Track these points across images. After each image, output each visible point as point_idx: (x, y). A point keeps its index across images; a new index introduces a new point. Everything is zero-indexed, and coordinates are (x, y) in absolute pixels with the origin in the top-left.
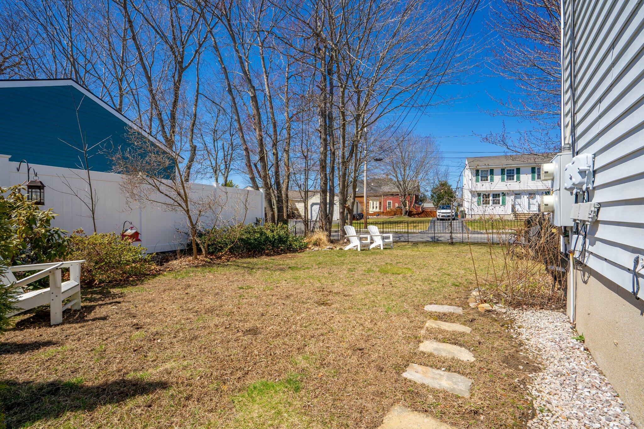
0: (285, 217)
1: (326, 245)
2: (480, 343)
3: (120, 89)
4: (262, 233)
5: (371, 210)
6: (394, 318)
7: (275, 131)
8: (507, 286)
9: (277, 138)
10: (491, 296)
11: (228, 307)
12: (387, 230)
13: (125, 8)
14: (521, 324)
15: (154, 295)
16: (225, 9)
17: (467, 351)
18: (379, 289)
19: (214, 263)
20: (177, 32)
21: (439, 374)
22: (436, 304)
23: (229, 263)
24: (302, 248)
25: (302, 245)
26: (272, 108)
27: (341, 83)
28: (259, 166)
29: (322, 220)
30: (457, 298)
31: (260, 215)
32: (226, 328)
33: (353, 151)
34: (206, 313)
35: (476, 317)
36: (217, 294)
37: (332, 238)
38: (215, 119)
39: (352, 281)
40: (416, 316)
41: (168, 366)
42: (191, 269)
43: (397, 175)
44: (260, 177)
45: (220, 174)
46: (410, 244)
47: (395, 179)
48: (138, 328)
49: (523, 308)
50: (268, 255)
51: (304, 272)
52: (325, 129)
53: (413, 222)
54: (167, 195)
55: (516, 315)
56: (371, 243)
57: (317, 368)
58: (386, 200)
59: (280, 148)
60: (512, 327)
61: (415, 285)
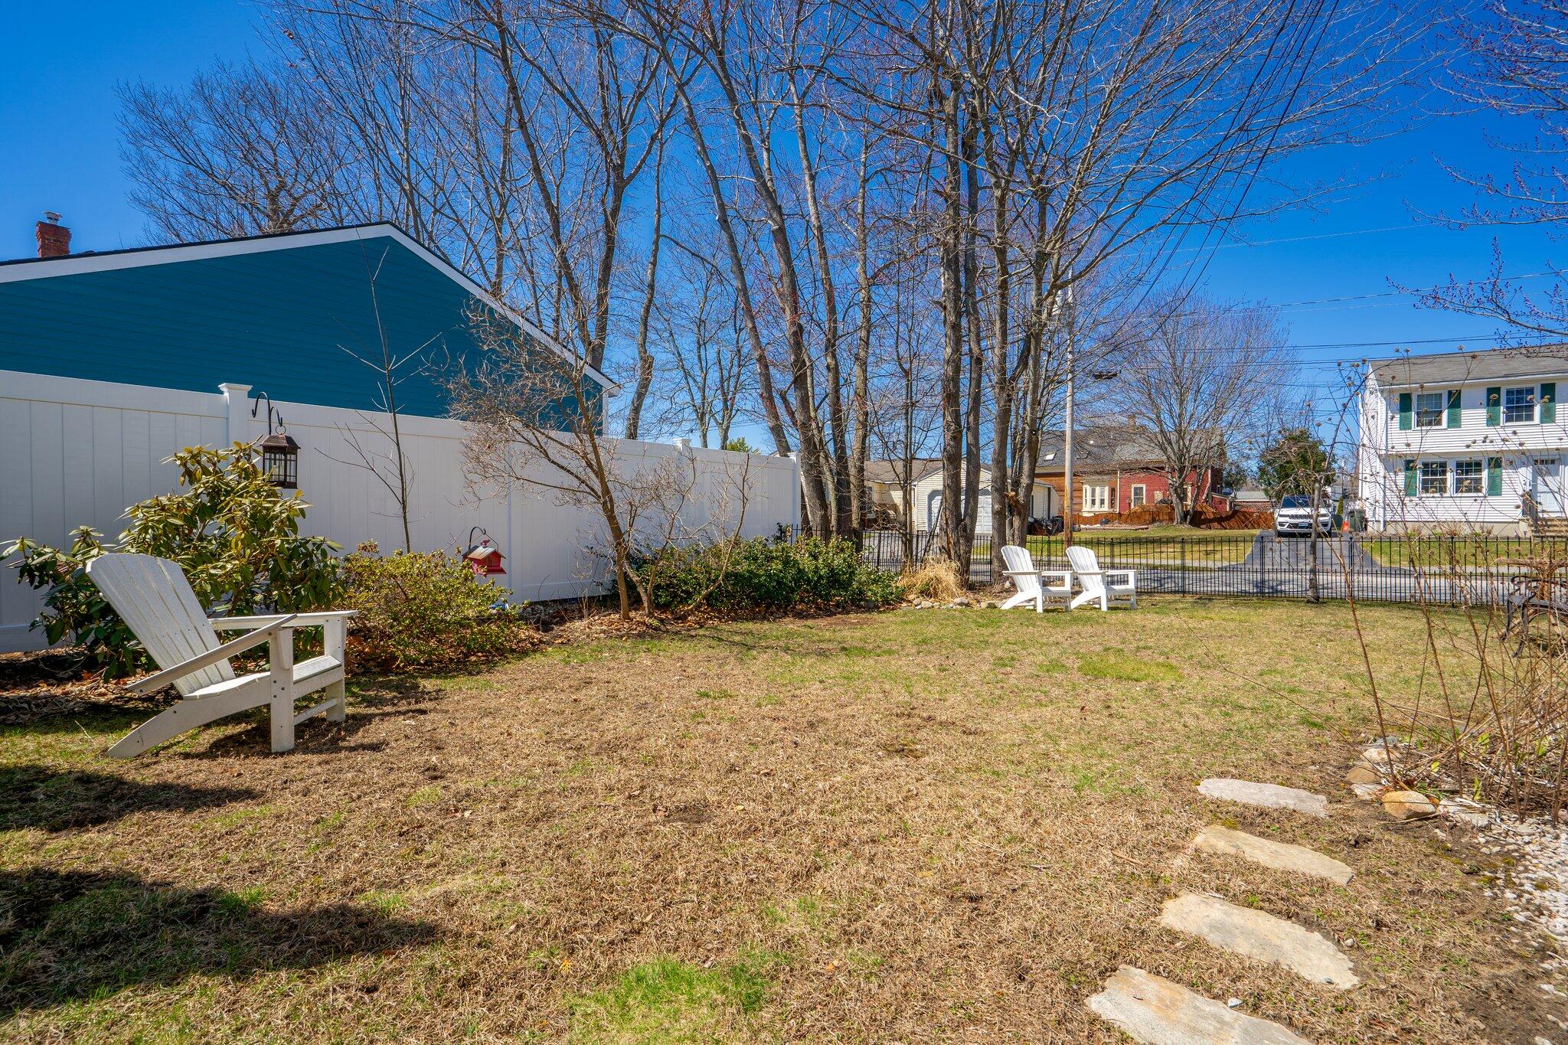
0: (855, 524)
1: (953, 596)
2: (1379, 925)
3: (499, 241)
4: (786, 562)
5: (1087, 510)
6: (1095, 811)
7: (832, 311)
8: (1494, 739)
9: (835, 328)
10: (1435, 767)
11: (658, 742)
12: (1124, 560)
13: (505, 59)
14: (1547, 875)
15: (503, 700)
16: (712, 26)
17: (1329, 947)
18: (1067, 721)
19: (667, 631)
20: (613, 100)
21: (1215, 1016)
22: (1240, 777)
23: (701, 632)
24: (891, 602)
25: (892, 593)
26: (824, 254)
27: (997, 177)
28: (793, 400)
29: (946, 532)
30: (1314, 763)
31: (791, 517)
32: (630, 797)
33: (1029, 352)
34: (597, 754)
35: (1374, 830)
36: (643, 706)
37: (972, 578)
38: (701, 294)
39: (998, 692)
40: (1165, 812)
41: (455, 884)
42: (609, 642)
43: (1158, 417)
44: (795, 424)
45: (713, 423)
46: (1189, 598)
47: (1154, 428)
48: (436, 778)
49: (1556, 818)
50: (800, 615)
51: (876, 662)
52: (957, 299)
53: (1205, 541)
54: (562, 468)
55: (1527, 839)
56: (1075, 594)
57: (829, 941)
58: (1128, 484)
59: (843, 354)
60: (1509, 883)
61: (1180, 715)
